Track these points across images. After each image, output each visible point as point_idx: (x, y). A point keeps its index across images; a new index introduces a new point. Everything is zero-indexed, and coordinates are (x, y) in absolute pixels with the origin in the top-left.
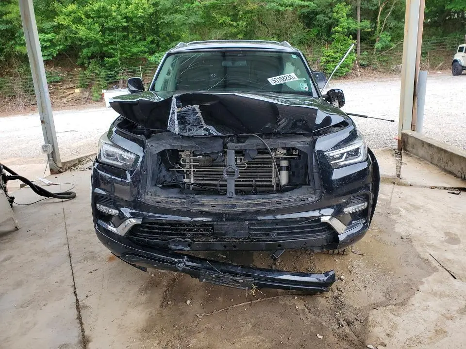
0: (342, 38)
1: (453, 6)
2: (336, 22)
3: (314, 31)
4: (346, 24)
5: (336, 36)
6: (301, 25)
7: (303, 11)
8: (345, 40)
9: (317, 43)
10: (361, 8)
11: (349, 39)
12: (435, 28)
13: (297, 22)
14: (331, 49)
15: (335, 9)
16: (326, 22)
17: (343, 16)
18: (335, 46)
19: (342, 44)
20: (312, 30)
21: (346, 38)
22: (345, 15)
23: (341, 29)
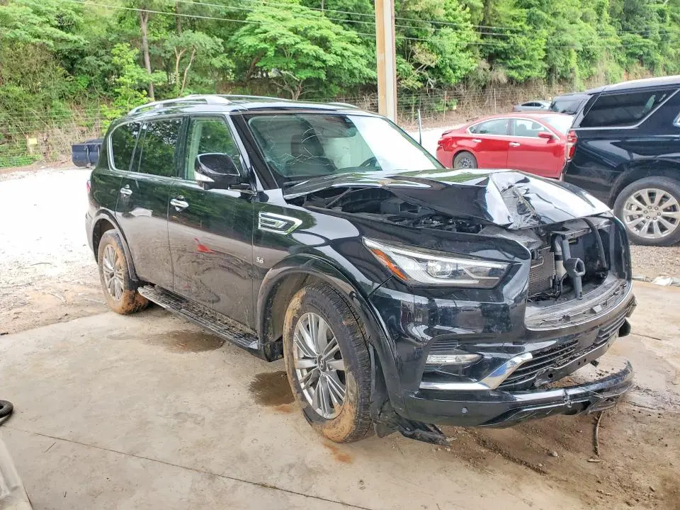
0: (132, 93)
1: (265, 63)
2: (119, 70)
3: (83, 81)
4: (134, 74)
5: (123, 90)
6: (61, 70)
7: (60, 48)
8: (136, 97)
9: (90, 98)
10: (150, 54)
11: (142, 96)
12: (241, 88)
13: (52, 63)
14: (117, 109)
15: (114, 51)
16: (101, 68)
17: (129, 63)
18: (122, 105)
19: (132, 102)
20: (79, 78)
21: (139, 94)
22: (132, 61)
23: (129, 81)
